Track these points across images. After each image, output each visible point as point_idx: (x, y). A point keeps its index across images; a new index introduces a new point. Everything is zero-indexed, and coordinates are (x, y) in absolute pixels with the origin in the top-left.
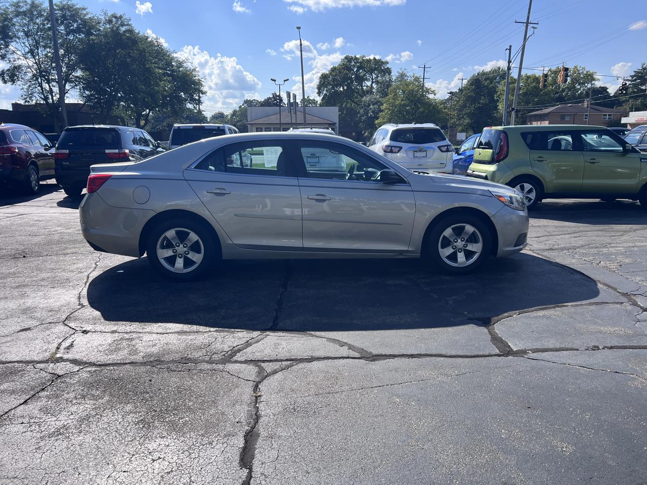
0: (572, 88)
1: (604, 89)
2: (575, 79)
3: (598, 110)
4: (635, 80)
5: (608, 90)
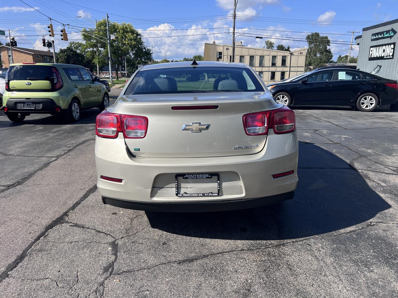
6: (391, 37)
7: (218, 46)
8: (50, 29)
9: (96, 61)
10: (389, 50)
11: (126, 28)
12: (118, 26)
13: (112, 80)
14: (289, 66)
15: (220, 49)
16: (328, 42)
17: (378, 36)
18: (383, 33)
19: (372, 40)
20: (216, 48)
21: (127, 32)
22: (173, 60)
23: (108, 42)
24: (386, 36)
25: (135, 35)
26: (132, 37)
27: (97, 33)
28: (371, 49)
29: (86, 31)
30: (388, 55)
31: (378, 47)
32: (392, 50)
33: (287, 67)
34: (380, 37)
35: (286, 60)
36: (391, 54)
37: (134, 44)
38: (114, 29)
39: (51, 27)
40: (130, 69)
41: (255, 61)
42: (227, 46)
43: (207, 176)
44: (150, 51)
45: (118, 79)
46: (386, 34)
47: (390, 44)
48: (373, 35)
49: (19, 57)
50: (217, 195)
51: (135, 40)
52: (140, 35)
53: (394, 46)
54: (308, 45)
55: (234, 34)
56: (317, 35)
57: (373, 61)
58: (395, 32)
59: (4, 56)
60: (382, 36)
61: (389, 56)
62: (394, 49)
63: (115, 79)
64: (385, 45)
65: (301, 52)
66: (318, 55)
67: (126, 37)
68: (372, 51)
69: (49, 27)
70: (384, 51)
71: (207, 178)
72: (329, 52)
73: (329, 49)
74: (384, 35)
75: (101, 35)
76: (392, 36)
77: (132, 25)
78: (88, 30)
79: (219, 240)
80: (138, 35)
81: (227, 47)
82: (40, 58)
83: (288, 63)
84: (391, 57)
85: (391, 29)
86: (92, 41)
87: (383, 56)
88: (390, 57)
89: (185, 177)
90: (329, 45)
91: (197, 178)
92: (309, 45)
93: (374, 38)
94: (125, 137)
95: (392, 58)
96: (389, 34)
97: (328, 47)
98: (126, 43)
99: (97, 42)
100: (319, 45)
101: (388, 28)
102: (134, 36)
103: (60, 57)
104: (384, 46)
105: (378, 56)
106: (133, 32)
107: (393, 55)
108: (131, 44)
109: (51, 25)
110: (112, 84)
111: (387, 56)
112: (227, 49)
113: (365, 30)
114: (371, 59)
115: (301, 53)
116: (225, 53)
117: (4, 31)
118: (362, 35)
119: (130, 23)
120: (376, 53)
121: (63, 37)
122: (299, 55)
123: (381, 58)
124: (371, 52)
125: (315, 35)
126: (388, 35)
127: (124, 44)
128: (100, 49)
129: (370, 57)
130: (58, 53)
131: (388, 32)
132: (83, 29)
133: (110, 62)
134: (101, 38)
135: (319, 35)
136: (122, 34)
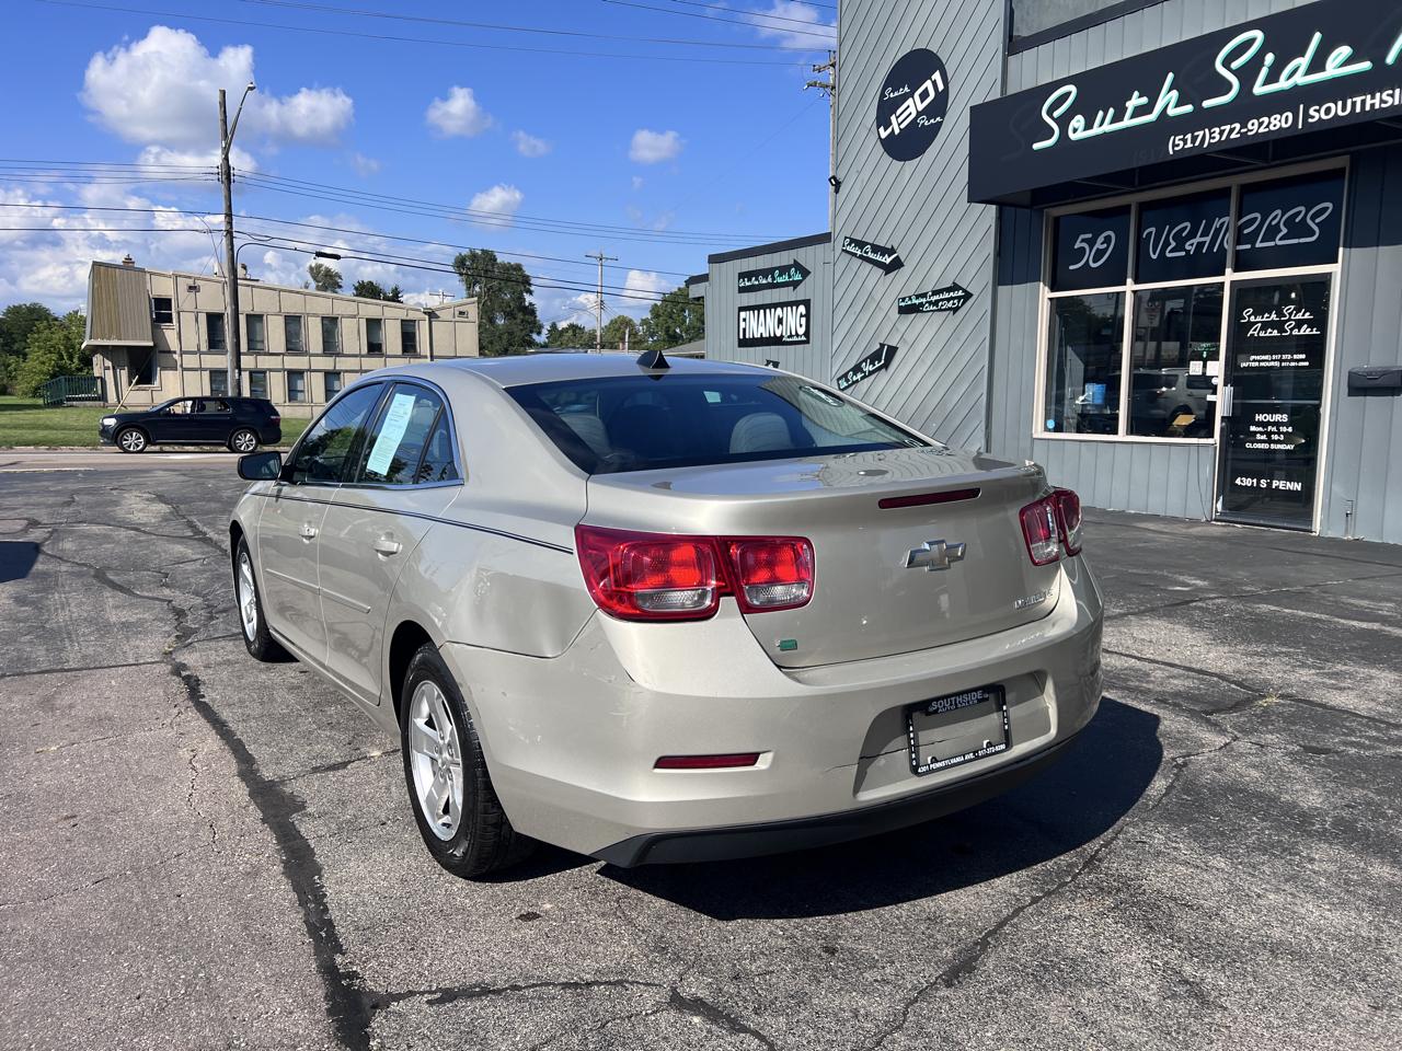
6: (795, 284)
7: (151, 274)
10: (793, 321)
14: (428, 354)
15: (163, 288)
16: (526, 281)
17: (757, 279)
18: (770, 271)
19: (742, 290)
20: (145, 283)
24: (780, 280)
28: (743, 314)
30: (794, 333)
31: (762, 311)
32: (804, 320)
33: (420, 357)
34: (764, 282)
35: (414, 334)
36: (801, 331)
41: (307, 336)
42: (190, 277)
43: (979, 695)
46: (780, 275)
47: (797, 303)
48: (742, 276)
50: (1003, 747)
53: (808, 309)
54: (465, 287)
55: (232, 238)
56: (489, 257)
57: (751, 349)
58: (805, 273)
60: (770, 280)
61: (797, 335)
62: (807, 316)
64: (782, 305)
65: (462, 309)
66: (500, 322)
68: (744, 320)
70: (780, 321)
71: (979, 701)
72: (530, 311)
73: (530, 304)
74: (773, 279)
76: (799, 282)
79: (951, 894)
81: (191, 282)
83: (423, 346)
84: (804, 338)
85: (792, 262)
87: (778, 334)
88: (799, 339)
89: (931, 709)
90: (531, 293)
91: (957, 708)
92: (469, 288)
93: (748, 284)
94: (746, 608)
95: (807, 342)
96: (790, 277)
97: (528, 299)
100: (500, 290)
101: (784, 258)
104: (779, 309)
105: (764, 336)
107: (807, 334)
111: (791, 336)
112: (190, 288)
113: (715, 259)
114: (745, 342)
115: (461, 313)
116: (183, 302)
118: (707, 275)
120: (757, 326)
122: (457, 319)
123: (776, 341)
124: (742, 325)
125: (484, 259)
126: (785, 278)
129: (741, 337)
131: (784, 270)
135: (496, 260)
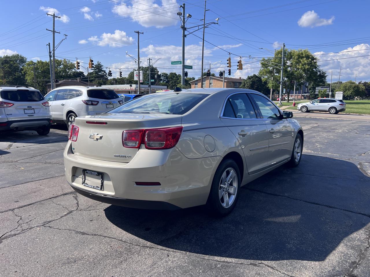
0: (65, 71)
1: (82, 73)
2: (66, 66)
3: (85, 84)
4: (96, 70)
5: (84, 74)
8: (228, 62)
9: (270, 85)
11: (302, 54)
12: (294, 53)
13: (281, 102)
21: (302, 57)
22: (361, 82)
23: (282, 68)
25: (310, 60)
26: (306, 61)
27: (274, 61)
29: (264, 60)
37: (308, 68)
38: (290, 56)
39: (229, 60)
40: (312, 92)
44: (325, 74)
45: (289, 102)
49: (216, 84)
50: (100, 189)
51: (310, 64)
52: (315, 59)
59: (207, 84)
63: (286, 101)
67: (300, 62)
69: (228, 60)
71: (96, 175)
75: (277, 63)
77: (309, 51)
78: (266, 59)
80: (313, 59)
82: (232, 84)
86: (269, 68)
98: (300, 67)
99: (274, 69)
102: (308, 61)
103: (247, 83)
106: (308, 57)
108: (305, 68)
109: (230, 58)
110: (281, 105)
117: (192, 66)
119: (306, 49)
121: (239, 67)
127: (298, 69)
128: (276, 74)
130: (245, 79)
132: (261, 59)
133: (281, 85)
134: (276, 65)
136: (297, 59)
